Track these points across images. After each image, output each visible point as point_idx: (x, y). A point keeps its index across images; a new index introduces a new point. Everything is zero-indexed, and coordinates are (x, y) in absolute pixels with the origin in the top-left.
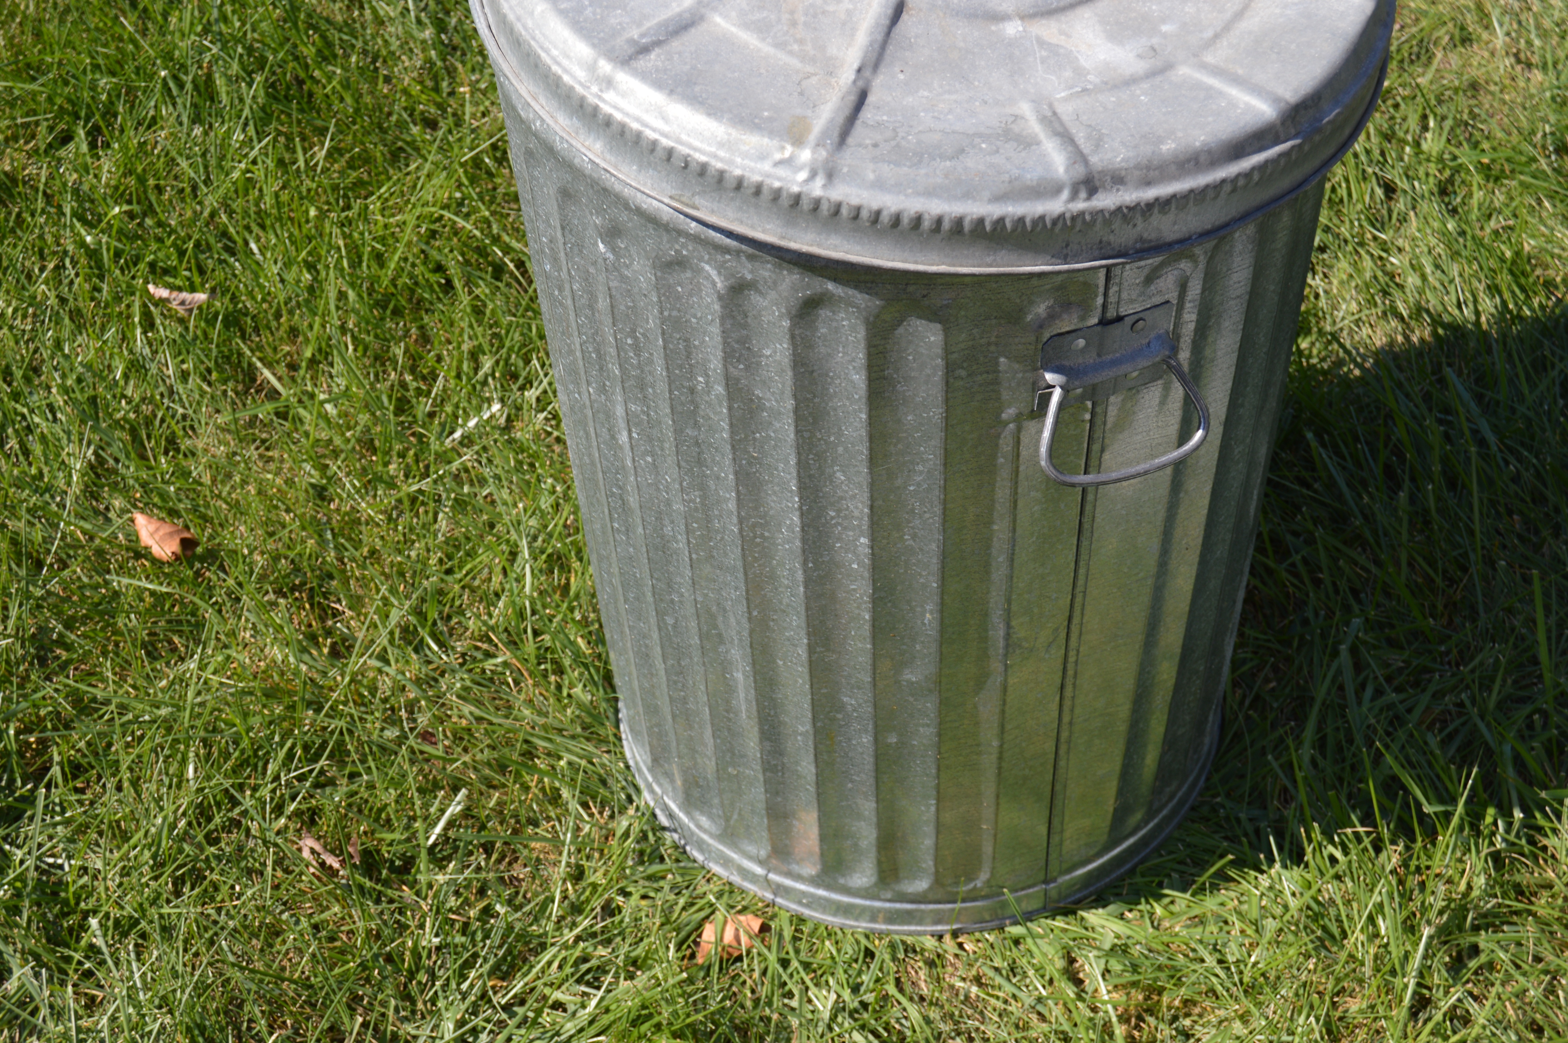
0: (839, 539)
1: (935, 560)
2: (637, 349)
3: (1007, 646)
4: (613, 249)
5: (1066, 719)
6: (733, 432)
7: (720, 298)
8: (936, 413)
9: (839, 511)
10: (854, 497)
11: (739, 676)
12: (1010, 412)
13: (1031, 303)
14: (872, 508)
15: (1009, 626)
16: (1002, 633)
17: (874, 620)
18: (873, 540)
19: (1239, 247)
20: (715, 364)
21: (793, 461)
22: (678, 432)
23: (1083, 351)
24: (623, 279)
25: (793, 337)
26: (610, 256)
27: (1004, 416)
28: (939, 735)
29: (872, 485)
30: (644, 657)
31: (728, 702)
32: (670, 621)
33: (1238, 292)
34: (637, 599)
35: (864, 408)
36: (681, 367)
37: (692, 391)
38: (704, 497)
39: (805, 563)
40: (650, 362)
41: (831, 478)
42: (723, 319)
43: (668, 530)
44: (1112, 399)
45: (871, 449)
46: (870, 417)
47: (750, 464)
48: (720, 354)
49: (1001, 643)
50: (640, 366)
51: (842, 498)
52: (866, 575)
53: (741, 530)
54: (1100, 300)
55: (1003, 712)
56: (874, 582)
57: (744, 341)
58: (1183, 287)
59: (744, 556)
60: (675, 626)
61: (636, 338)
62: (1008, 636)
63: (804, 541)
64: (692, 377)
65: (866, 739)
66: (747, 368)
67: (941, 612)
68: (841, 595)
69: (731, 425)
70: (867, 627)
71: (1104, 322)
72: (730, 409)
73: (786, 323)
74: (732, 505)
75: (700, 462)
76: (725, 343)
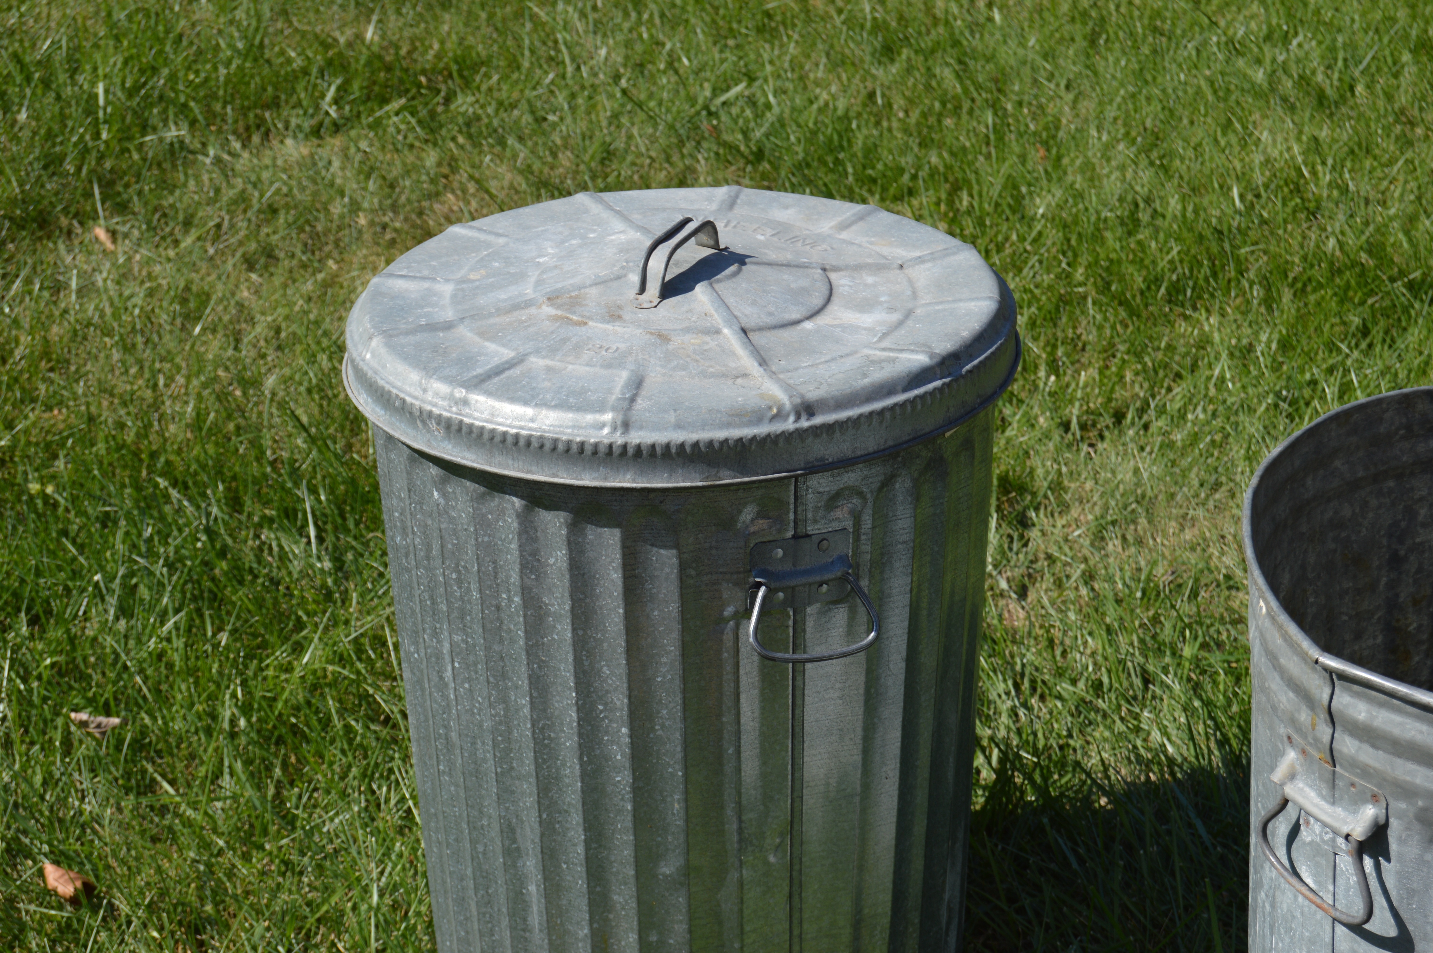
0: (607, 733)
1: (679, 749)
2: (459, 581)
3: (740, 841)
4: (444, 494)
5: (796, 932)
6: (527, 639)
7: (518, 516)
8: (673, 608)
9: (605, 704)
10: (616, 689)
11: (532, 888)
12: (729, 611)
13: (740, 512)
14: (630, 697)
15: (740, 821)
16: (735, 827)
17: (635, 810)
18: (631, 729)
19: (900, 498)
20: (515, 577)
21: (571, 658)
22: (488, 649)
23: (781, 559)
24: (451, 520)
25: (569, 543)
26: (442, 501)
27: (726, 613)
28: (690, 932)
29: (629, 675)
30: (461, 901)
31: (525, 920)
32: (480, 848)
33: (905, 538)
34: (457, 840)
35: (621, 602)
36: (490, 587)
37: (498, 608)
38: (506, 710)
39: (581, 758)
40: (469, 589)
41: (600, 671)
42: (520, 534)
43: (480, 754)
44: (809, 610)
45: (627, 641)
46: (626, 612)
47: (540, 667)
48: (517, 567)
49: (735, 838)
50: (461, 598)
51: (607, 692)
52: (628, 765)
53: (534, 733)
54: (792, 516)
55: (741, 911)
56: (634, 774)
57: (535, 553)
58: (857, 517)
59: (536, 759)
60: (484, 853)
61: (459, 572)
62: (740, 831)
63: (580, 735)
64: (498, 596)
65: (633, 937)
66: (537, 578)
67: (686, 800)
68: (609, 789)
69: (526, 632)
70: (630, 818)
71: (795, 537)
72: (525, 616)
73: (564, 532)
74: (526, 711)
75: (504, 676)
76: (521, 556)
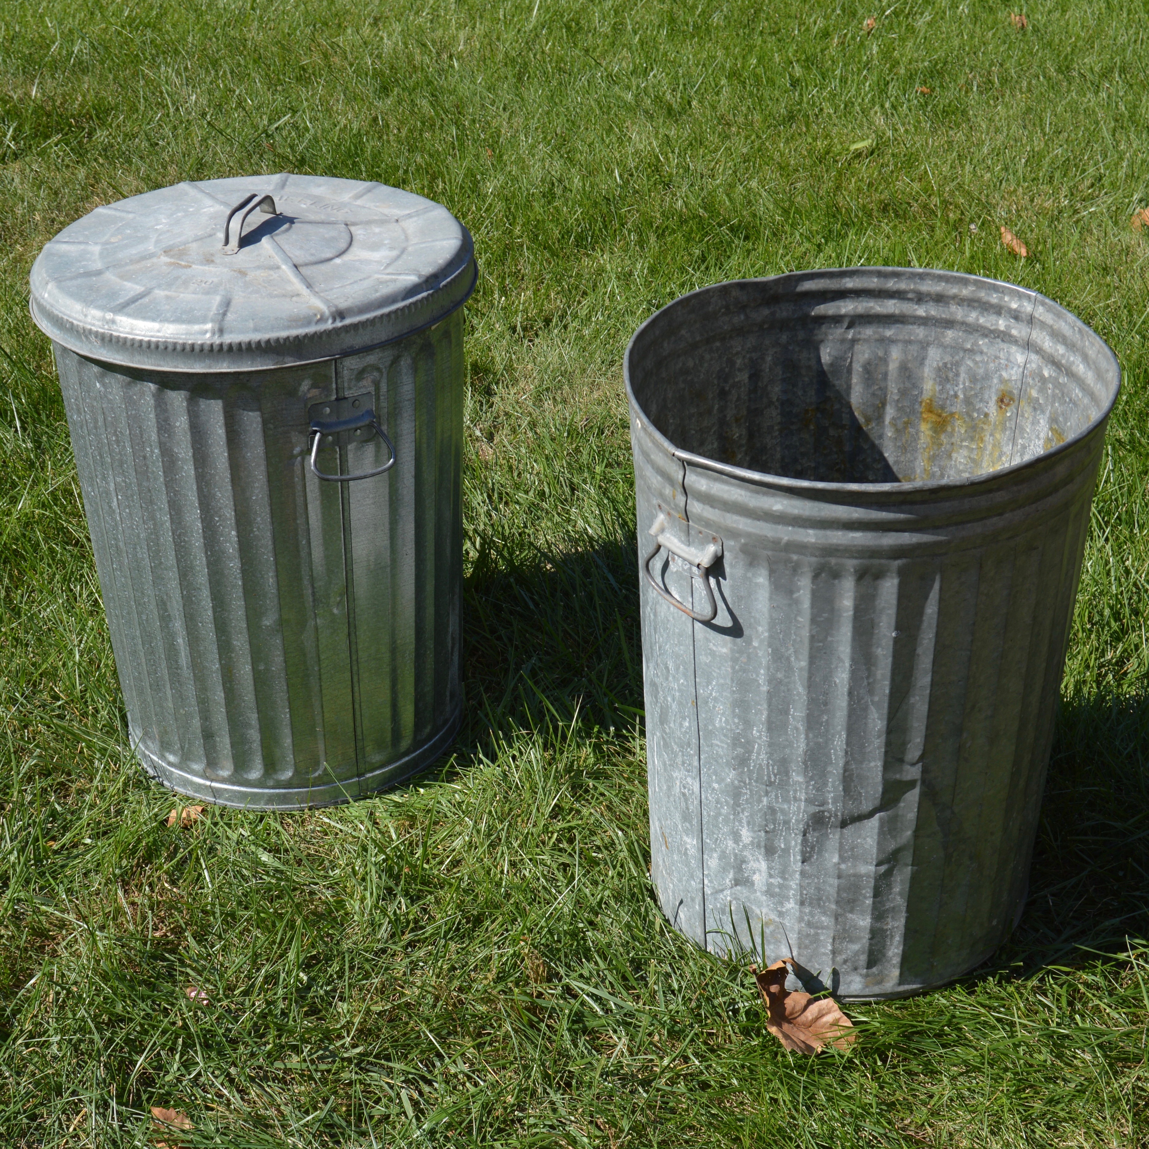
0: (222, 535)
1: (270, 543)
2: (118, 442)
3: (314, 601)
4: (104, 385)
5: (354, 658)
6: (165, 477)
7: (153, 396)
8: (260, 450)
9: (220, 517)
10: (226, 506)
11: (180, 641)
12: (297, 450)
13: (300, 385)
14: (235, 511)
15: (313, 587)
16: (310, 591)
17: (244, 585)
18: (238, 532)
19: (404, 371)
20: (154, 437)
21: (195, 487)
22: (139, 485)
23: (329, 415)
24: (109, 401)
25: (189, 411)
26: (102, 389)
27: (295, 452)
28: (285, 662)
29: (234, 496)
30: (134, 653)
31: (177, 662)
32: (144, 617)
33: (409, 397)
34: (128, 613)
35: (226, 449)
36: (138, 444)
37: (145, 458)
38: (155, 525)
39: (206, 553)
40: (124, 446)
41: (215, 495)
42: (156, 407)
43: (139, 555)
44: (349, 447)
45: (232, 474)
46: (229, 455)
47: (175, 495)
48: (155, 430)
49: (311, 599)
50: (120, 453)
51: (221, 508)
52: (237, 555)
53: (174, 539)
54: (334, 386)
55: (317, 646)
56: (241, 561)
57: (166, 420)
58: (377, 384)
59: (176, 555)
60: (147, 620)
61: (117, 436)
62: (314, 594)
63: (205, 538)
64: (143, 449)
65: (248, 668)
66: (169, 436)
67: (277, 576)
68: (226, 572)
69: (164, 472)
70: (241, 590)
71: (337, 399)
72: (163, 461)
73: (185, 404)
74: (168, 524)
75: (152, 502)
76: (158, 422)
